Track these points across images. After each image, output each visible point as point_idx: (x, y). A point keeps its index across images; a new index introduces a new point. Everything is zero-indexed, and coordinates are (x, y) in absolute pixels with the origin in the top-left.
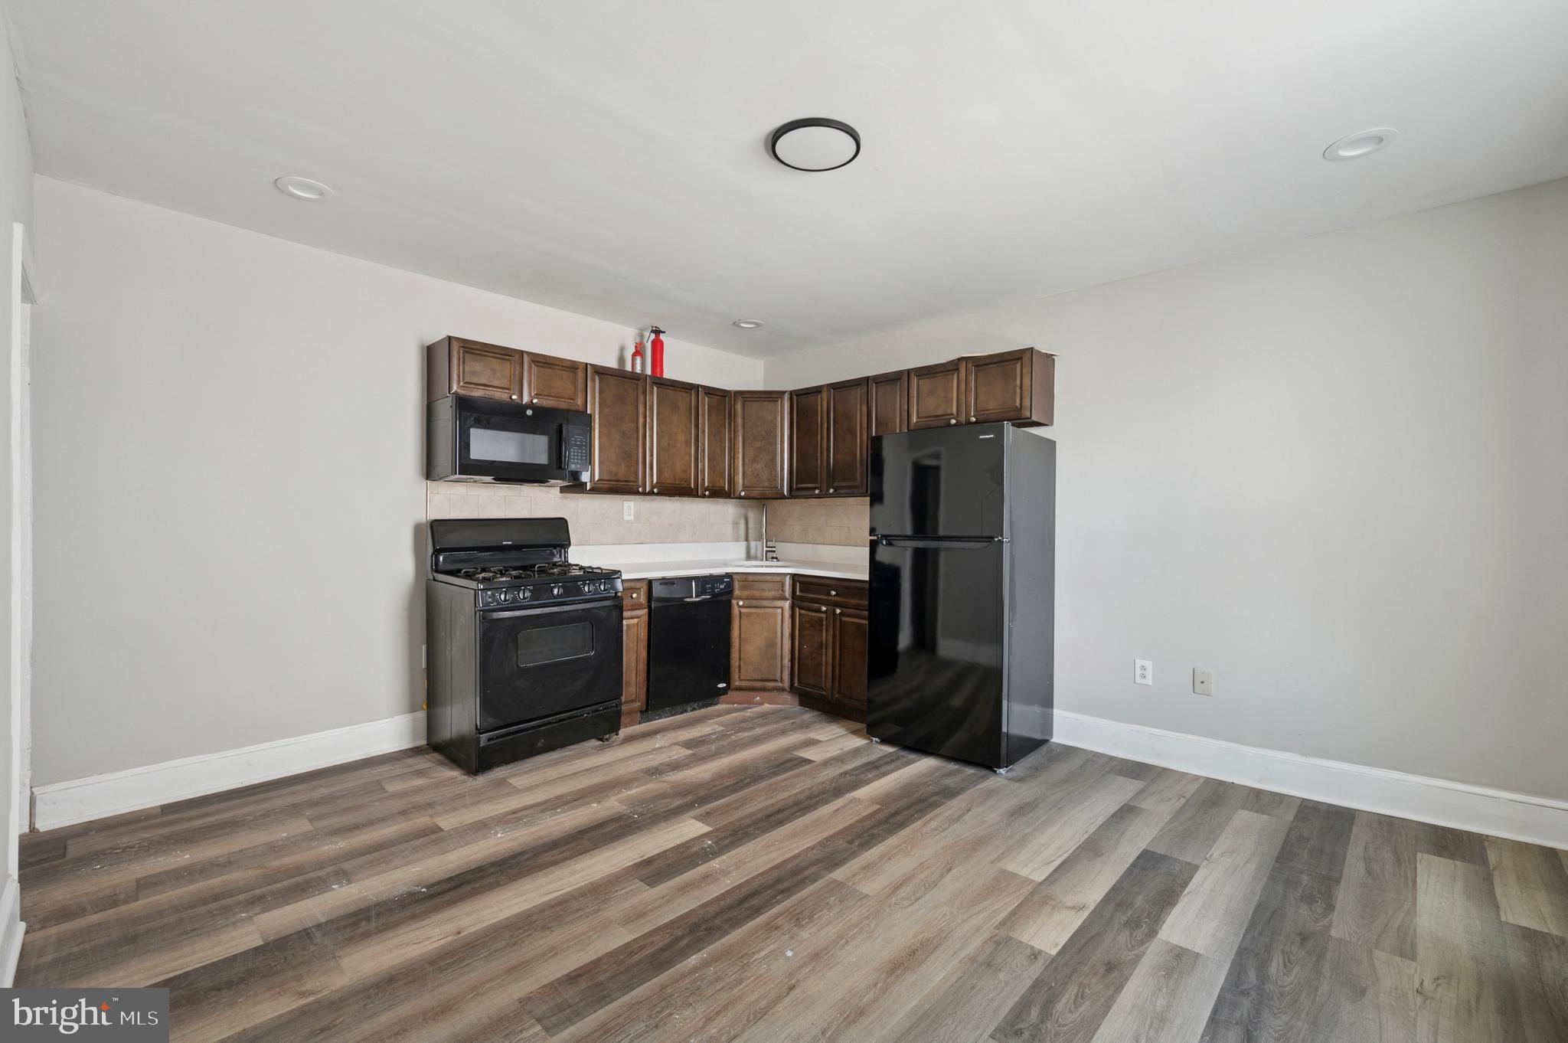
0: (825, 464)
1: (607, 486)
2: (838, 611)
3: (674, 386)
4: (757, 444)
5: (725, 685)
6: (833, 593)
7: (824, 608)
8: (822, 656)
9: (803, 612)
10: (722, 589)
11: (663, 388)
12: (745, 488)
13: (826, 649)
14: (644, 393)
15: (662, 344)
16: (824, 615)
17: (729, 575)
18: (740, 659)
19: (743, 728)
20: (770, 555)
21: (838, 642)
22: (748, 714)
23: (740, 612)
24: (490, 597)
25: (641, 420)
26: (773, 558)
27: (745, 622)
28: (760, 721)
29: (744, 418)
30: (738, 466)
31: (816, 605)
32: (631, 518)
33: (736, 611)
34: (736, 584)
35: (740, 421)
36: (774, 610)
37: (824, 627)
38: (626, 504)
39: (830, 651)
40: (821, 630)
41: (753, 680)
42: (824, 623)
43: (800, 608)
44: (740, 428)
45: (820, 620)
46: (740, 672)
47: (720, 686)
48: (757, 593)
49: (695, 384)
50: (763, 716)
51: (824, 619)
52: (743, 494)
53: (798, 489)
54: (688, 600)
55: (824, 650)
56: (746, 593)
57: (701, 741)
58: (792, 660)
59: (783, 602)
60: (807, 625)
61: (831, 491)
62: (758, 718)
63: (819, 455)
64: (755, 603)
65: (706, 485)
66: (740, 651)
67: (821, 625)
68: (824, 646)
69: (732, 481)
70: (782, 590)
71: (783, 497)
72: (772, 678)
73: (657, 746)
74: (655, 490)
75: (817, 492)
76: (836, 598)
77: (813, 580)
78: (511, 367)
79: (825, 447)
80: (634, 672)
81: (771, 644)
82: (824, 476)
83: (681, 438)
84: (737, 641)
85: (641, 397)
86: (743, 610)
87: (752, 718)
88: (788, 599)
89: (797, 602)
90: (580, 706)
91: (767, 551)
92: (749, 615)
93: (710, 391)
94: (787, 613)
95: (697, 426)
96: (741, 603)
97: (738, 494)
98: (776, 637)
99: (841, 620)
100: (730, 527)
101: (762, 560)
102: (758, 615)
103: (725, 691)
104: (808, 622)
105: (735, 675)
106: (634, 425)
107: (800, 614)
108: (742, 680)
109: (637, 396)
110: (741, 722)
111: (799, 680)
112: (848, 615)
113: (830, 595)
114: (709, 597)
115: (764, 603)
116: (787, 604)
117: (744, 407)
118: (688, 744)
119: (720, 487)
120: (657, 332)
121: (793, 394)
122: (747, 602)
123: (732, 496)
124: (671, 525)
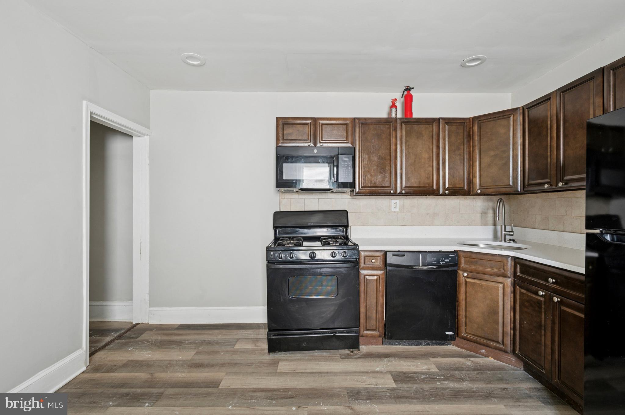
0: (555, 161)
1: (368, 190)
2: (556, 299)
3: (419, 122)
4: (492, 153)
5: (452, 333)
6: (551, 280)
7: (541, 293)
8: (541, 336)
9: (523, 291)
10: (447, 262)
11: (410, 124)
12: (481, 187)
13: (545, 330)
14: (396, 130)
15: (411, 96)
16: (542, 299)
17: (455, 252)
18: (466, 317)
19: (453, 376)
20: (508, 237)
21: (557, 329)
22: (468, 362)
23: (466, 281)
24: (272, 256)
25: (393, 147)
26: (510, 240)
27: (469, 289)
28: (473, 374)
29: (480, 136)
30: (475, 171)
31: (534, 288)
32: (397, 209)
33: (462, 280)
34: (462, 260)
35: (477, 138)
36: (497, 285)
37: (543, 310)
38: (393, 201)
39: (549, 334)
40: (540, 312)
41: (478, 336)
42: (543, 306)
43: (521, 287)
44: (477, 143)
45: (539, 302)
46: (466, 326)
47: (448, 333)
48: (479, 268)
49: (436, 118)
50: (480, 369)
51: (543, 303)
52: (479, 191)
53: (529, 185)
54: (417, 267)
55: (543, 332)
56: (471, 267)
57: (410, 377)
58: (514, 329)
59: (504, 279)
60: (527, 304)
61: (560, 184)
62: (475, 370)
63: (549, 154)
64: (478, 275)
65: (447, 186)
66: (466, 311)
67: (540, 308)
68: (543, 328)
69: (470, 182)
70: (504, 269)
71: (517, 193)
72: (494, 339)
73: (378, 369)
74: (403, 192)
75: (546, 186)
76: (555, 286)
77: (532, 264)
78: (308, 128)
79: (555, 146)
80: (375, 311)
81: (493, 312)
82: (553, 172)
83: (425, 156)
84: (463, 303)
85: (393, 133)
86: (468, 280)
87: (469, 369)
88: (509, 277)
89: (518, 282)
90: (331, 327)
91: (505, 235)
92: (473, 284)
93: (449, 121)
94: (509, 290)
95: (438, 147)
96: (465, 274)
97: (476, 192)
98: (498, 306)
99: (560, 308)
100: (479, 215)
101: (501, 241)
102: (481, 286)
103: (452, 338)
104: (528, 301)
105: (462, 328)
106: (388, 151)
107: (521, 292)
108: (468, 333)
109: (390, 132)
110: (457, 369)
111: (520, 348)
112: (569, 306)
113: (547, 281)
114: (435, 267)
115: (486, 277)
116: (509, 282)
117: (480, 128)
118: (400, 377)
119: (460, 187)
120: (408, 89)
121: (525, 108)
122: (471, 274)
123: (472, 193)
124: (428, 214)
